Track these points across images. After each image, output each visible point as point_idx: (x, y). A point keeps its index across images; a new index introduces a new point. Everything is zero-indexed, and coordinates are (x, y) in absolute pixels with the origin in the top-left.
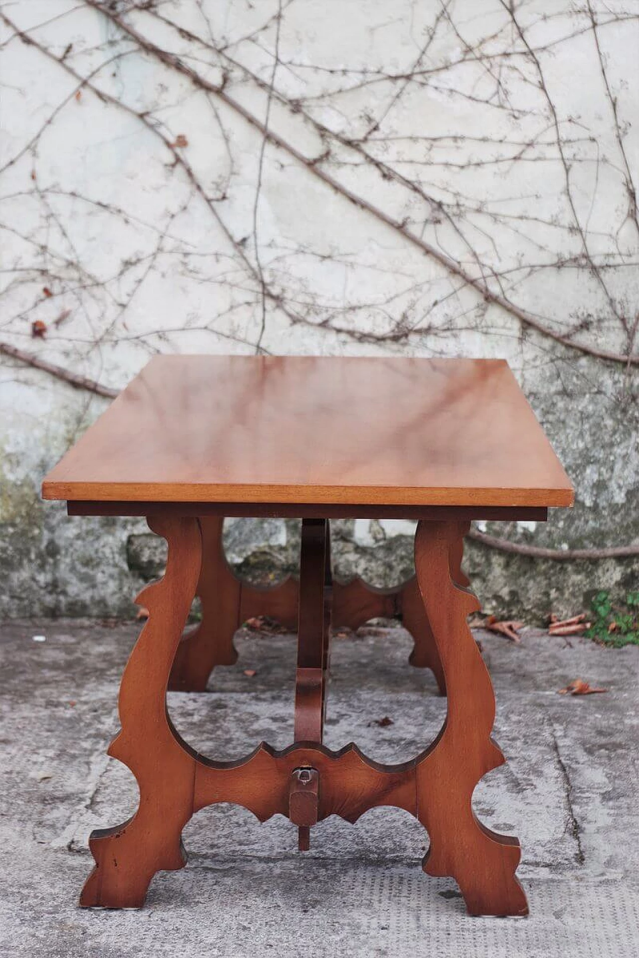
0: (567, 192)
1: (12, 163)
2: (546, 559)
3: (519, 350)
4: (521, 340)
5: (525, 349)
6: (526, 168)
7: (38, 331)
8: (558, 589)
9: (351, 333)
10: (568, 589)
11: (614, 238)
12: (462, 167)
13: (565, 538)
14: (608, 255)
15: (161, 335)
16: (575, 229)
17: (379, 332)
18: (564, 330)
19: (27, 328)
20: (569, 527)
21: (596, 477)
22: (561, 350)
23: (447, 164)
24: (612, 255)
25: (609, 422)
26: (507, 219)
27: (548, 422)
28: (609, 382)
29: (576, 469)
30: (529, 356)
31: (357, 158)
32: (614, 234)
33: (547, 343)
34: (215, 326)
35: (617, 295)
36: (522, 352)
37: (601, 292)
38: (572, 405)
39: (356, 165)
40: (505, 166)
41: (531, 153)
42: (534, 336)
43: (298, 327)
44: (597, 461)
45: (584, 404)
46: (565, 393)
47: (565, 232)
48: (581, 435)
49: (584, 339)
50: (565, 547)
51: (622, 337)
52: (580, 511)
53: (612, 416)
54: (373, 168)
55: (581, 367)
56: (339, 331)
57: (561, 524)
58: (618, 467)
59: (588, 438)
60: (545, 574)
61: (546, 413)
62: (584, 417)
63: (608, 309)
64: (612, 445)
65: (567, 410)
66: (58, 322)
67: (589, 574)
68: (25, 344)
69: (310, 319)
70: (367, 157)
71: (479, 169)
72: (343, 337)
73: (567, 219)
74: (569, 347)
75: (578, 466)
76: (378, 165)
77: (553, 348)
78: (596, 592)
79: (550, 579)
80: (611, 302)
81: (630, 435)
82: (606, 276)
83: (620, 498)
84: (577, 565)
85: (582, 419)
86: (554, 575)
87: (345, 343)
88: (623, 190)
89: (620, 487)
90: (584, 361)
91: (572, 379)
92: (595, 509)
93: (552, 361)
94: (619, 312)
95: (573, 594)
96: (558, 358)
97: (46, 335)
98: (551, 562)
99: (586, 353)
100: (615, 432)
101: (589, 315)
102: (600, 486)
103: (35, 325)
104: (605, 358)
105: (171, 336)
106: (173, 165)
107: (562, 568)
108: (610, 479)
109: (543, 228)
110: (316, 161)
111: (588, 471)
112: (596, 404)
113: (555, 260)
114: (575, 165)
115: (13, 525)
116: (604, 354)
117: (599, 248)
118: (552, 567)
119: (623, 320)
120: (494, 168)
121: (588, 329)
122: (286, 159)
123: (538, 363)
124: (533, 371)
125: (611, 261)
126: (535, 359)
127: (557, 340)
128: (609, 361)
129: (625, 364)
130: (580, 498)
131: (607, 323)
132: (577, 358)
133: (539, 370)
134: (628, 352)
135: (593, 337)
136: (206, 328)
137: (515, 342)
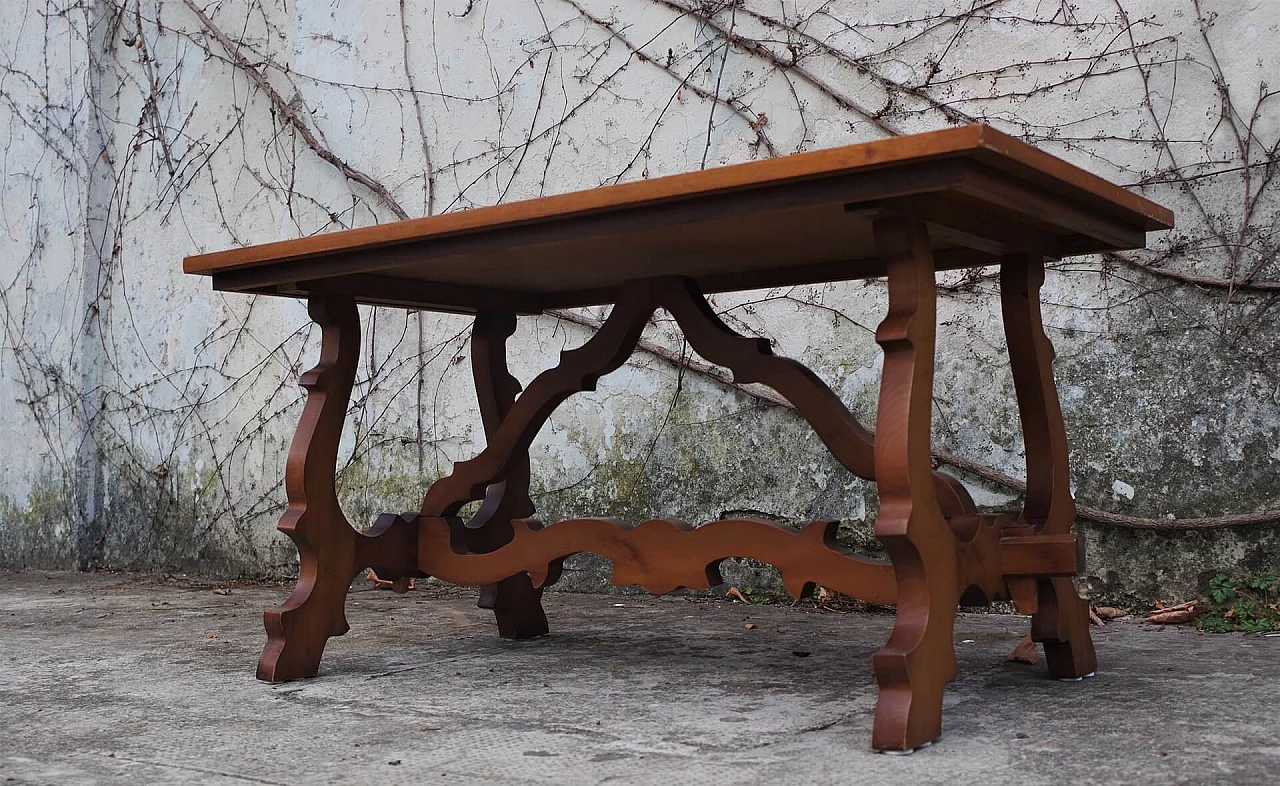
0: (1147, 102)
1: (630, 166)
2: (1148, 530)
3: (1103, 287)
4: (1104, 275)
5: (1109, 285)
6: (1099, 84)
8: (1166, 570)
10: (1179, 570)
11: (1206, 145)
12: (1029, 95)
13: (1170, 508)
14: (1201, 165)
15: (747, 308)
16: (1160, 143)
20: (1175, 493)
21: (1204, 430)
22: (1151, 283)
23: (1013, 95)
24: (1206, 165)
25: (1216, 362)
26: (1082, 143)
27: (1141, 367)
28: (1213, 313)
29: (1180, 421)
30: (1114, 293)
31: (923, 105)
32: (1205, 141)
33: (1135, 276)
34: (794, 295)
35: (1216, 211)
36: (1106, 289)
37: (1195, 210)
38: (1171, 344)
39: (922, 113)
40: (1074, 86)
41: (1103, 67)
42: (1120, 269)
43: (872, 287)
44: (1203, 411)
45: (1183, 342)
46: (1158, 332)
47: (1149, 147)
48: (1183, 381)
49: (1179, 267)
50: (1171, 516)
51: (1226, 259)
52: (1188, 473)
53: (1219, 357)
54: (938, 112)
55: (1177, 299)
57: (1165, 490)
58: (1231, 415)
59: (1191, 383)
60: (1149, 550)
61: (1138, 357)
62: (1184, 358)
63: (1206, 228)
64: (1222, 390)
65: (1163, 351)
67: (1204, 551)
70: (932, 102)
71: (1049, 95)
73: (1149, 133)
74: (1161, 276)
75: (1181, 418)
76: (942, 107)
77: (1142, 281)
78: (1213, 573)
79: (1155, 557)
80: (1209, 219)
81: (1244, 376)
82: (1200, 192)
83: (1236, 454)
84: (1187, 540)
85: (1181, 360)
86: (1160, 552)
88: (1214, 89)
89: (1235, 441)
90: (1180, 292)
91: (1167, 314)
92: (1206, 469)
93: (1142, 295)
94: (1219, 230)
95: (1184, 576)
96: (1148, 292)
98: (1155, 537)
99: (1181, 281)
100: (1224, 375)
101: (1185, 238)
102: (1211, 441)
104: (1205, 285)
105: (756, 307)
106: (757, 144)
107: (1169, 544)
108: (1222, 432)
109: (1125, 147)
110: (880, 115)
111: (1194, 423)
112: (1198, 342)
113: (1139, 180)
114: (1155, 71)
115: (628, 504)
116: (1200, 279)
117: (1190, 159)
118: (1158, 542)
119: (1223, 237)
120: (1063, 90)
121: (1183, 255)
122: (854, 118)
123: (1126, 299)
124: (1120, 309)
125: (1206, 171)
126: (1121, 296)
127: (1144, 269)
128: (1212, 289)
129: (1227, 288)
130: (1187, 456)
131: (1205, 245)
132: (1171, 289)
133: (1127, 308)
134: (1232, 271)
135: (1188, 262)
136: (786, 297)
137: (1098, 277)
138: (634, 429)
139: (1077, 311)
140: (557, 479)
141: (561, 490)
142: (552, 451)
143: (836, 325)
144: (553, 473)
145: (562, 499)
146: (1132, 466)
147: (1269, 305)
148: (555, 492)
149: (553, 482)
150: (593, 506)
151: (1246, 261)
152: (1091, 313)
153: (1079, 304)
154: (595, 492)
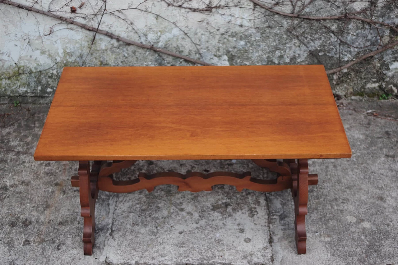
3: (253, 13)
4: (254, 10)
7: (73, 10)
9: (190, 9)
15: (119, 11)
17: (201, 8)
18: (270, 6)
19: (68, 9)
21: (279, 54)
22: (268, 13)
25: (285, 36)
27: (263, 37)
28: (286, 23)
29: (273, 52)
30: (256, 15)
33: (263, 10)
34: (139, 7)
36: (254, 13)
38: (272, 31)
42: (258, 8)
43: (170, 7)
44: (280, 49)
45: (276, 30)
46: (269, 27)
48: (275, 41)
49: (277, 9)
51: (291, 7)
53: (286, 34)
55: (276, 18)
56: (185, 8)
58: (287, 51)
59: (277, 41)
61: (262, 34)
62: (276, 34)
64: (286, 43)
65: (270, 33)
66: (80, 7)
68: (68, 15)
69: (175, 4)
72: (187, 10)
74: (271, 12)
75: (273, 51)
77: (265, 12)
81: (292, 40)
83: (288, 60)
85: (275, 35)
87: (188, 12)
89: (288, 57)
90: (276, 16)
91: (272, 22)
92: (279, 64)
93: (265, 16)
96: (267, 15)
97: (76, 12)
99: (277, 13)
100: (287, 39)
102: (281, 57)
103: (72, 8)
105: (123, 11)
108: (284, 55)
111: (277, 52)
112: (280, 30)
116: (284, 14)
121: (278, 5)
123: (260, 17)
124: (258, 20)
126: (258, 16)
127: (267, 9)
128: (285, 16)
129: (291, 17)
130: (274, 61)
131: (285, 3)
132: (274, 15)
133: (260, 20)
134: (293, 13)
135: (280, 7)
136: (136, 8)
137: (251, 10)
138: (72, 50)
139: (244, 20)
140: (38, 67)
141: (40, 71)
142: (34, 58)
143: (157, 19)
144: (35, 65)
145: (42, 74)
146: (258, 63)
147: (302, 21)
148: (38, 72)
149: (36, 68)
150: (56, 76)
151: (297, 9)
152: (248, 20)
153: (245, 17)
154: (57, 71)
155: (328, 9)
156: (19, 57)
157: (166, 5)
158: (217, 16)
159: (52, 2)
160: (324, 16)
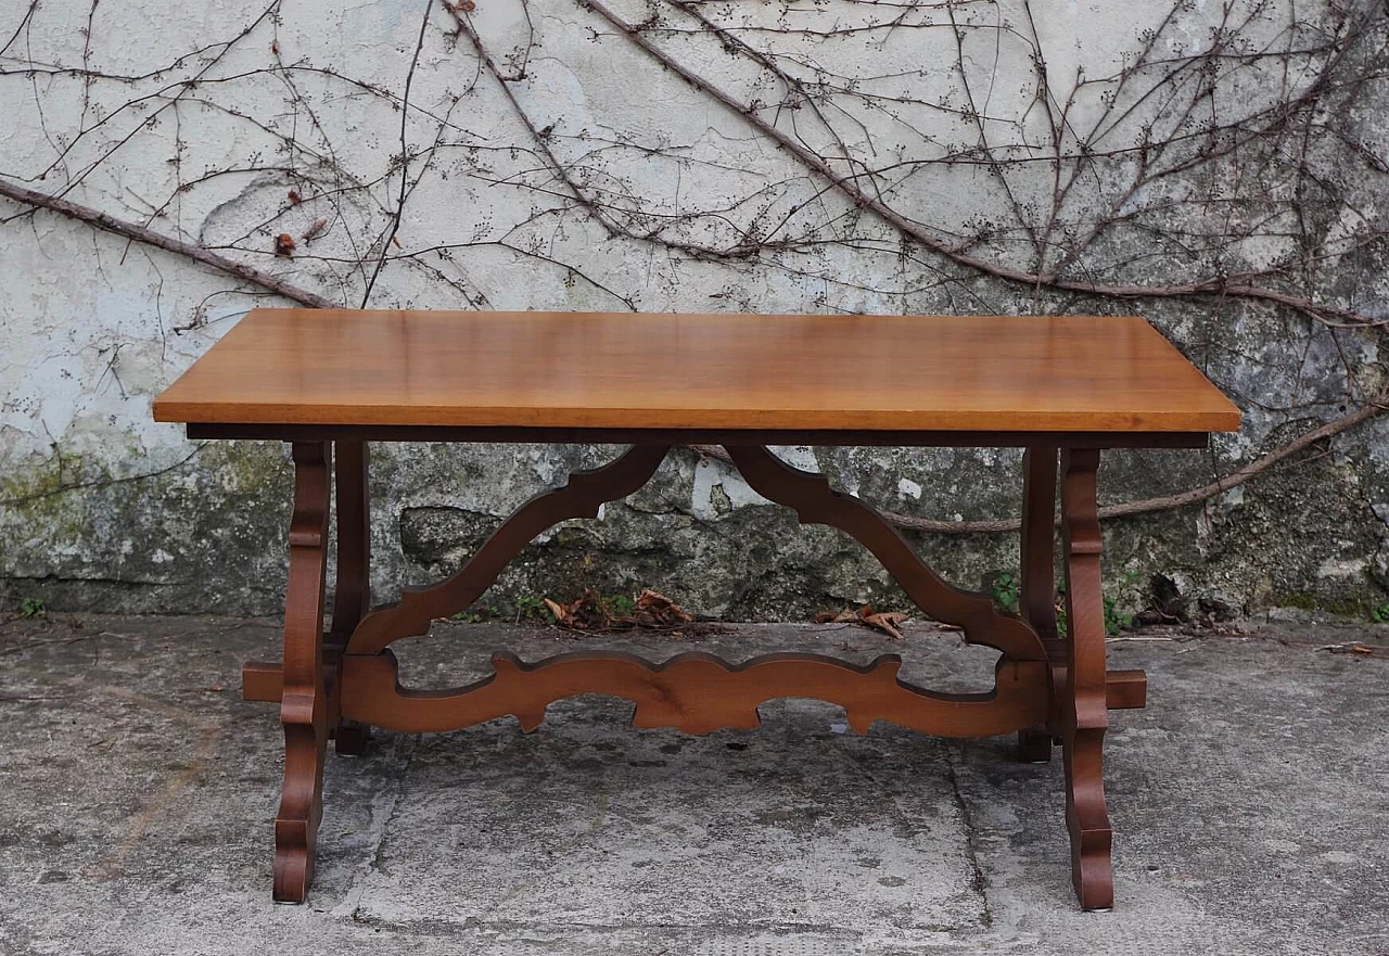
0: (959, 67)
1: (247, 32)
2: (934, 533)
3: (899, 269)
4: (902, 257)
5: (907, 267)
6: (907, 35)
7: (284, 249)
8: (949, 571)
9: (685, 249)
10: (963, 571)
11: (1019, 126)
12: (827, 36)
13: (958, 507)
14: (1012, 147)
15: (443, 253)
16: (969, 115)
17: (722, 247)
18: (957, 243)
19: (268, 244)
20: (964, 493)
22: (952, 269)
23: (806, 32)
24: (1016, 147)
26: (884, 102)
28: (1014, 308)
30: (911, 277)
31: (692, 25)
32: (1019, 121)
33: (935, 261)
34: (511, 241)
35: (1024, 200)
36: (903, 272)
37: (1003, 194)
39: (691, 34)
40: (880, 34)
41: (914, 18)
42: (919, 253)
43: (618, 241)
47: (957, 118)
49: (982, 256)
50: (959, 517)
51: (1030, 252)
52: (978, 472)
54: (712, 37)
55: (978, 290)
56: (671, 246)
57: (953, 489)
60: (933, 551)
63: (1012, 216)
66: (309, 238)
67: (989, 552)
68: (265, 266)
69: (633, 231)
70: (705, 22)
71: (848, 39)
72: (675, 253)
73: (959, 102)
74: (963, 264)
76: (719, 33)
77: (943, 266)
78: (998, 574)
79: (939, 558)
80: (1016, 207)
82: (1008, 175)
84: (973, 541)
86: (944, 553)
87: (678, 261)
88: (1030, 64)
90: (981, 283)
91: (967, 304)
92: (996, 469)
93: (941, 283)
94: (1026, 220)
95: (968, 577)
96: (949, 279)
97: (294, 253)
98: (941, 537)
99: (985, 272)
101: (988, 224)
103: (279, 239)
104: (1009, 279)
105: (456, 253)
106: (456, 35)
107: (955, 545)
109: (931, 113)
110: (639, 28)
113: (946, 154)
114: (970, 32)
115: (255, 497)
116: (1006, 273)
117: (1000, 138)
118: (943, 543)
119: (1031, 230)
120: (866, 36)
121: (987, 242)
122: (601, 26)
123: (924, 285)
124: (917, 296)
125: (1016, 156)
126: (919, 282)
127: (948, 256)
128: (1014, 284)
129: (1033, 285)
130: (978, 456)
131: (1010, 234)
132: (972, 279)
133: (925, 295)
134: (1036, 270)
135: (993, 252)
136: (499, 243)
137: (895, 258)
139: (869, 294)
140: (132, 461)
141: (139, 478)
142: (122, 424)
143: (570, 284)
144: (124, 453)
145: (142, 490)
146: (920, 464)
147: (1070, 304)
148: (129, 480)
149: (124, 466)
150: (195, 499)
151: (1051, 257)
152: (885, 297)
153: (872, 286)
154: (199, 481)
155: (1159, 260)
156: (69, 420)
157: (602, 233)
158: (778, 279)
159: (214, 219)
160: (1146, 285)
